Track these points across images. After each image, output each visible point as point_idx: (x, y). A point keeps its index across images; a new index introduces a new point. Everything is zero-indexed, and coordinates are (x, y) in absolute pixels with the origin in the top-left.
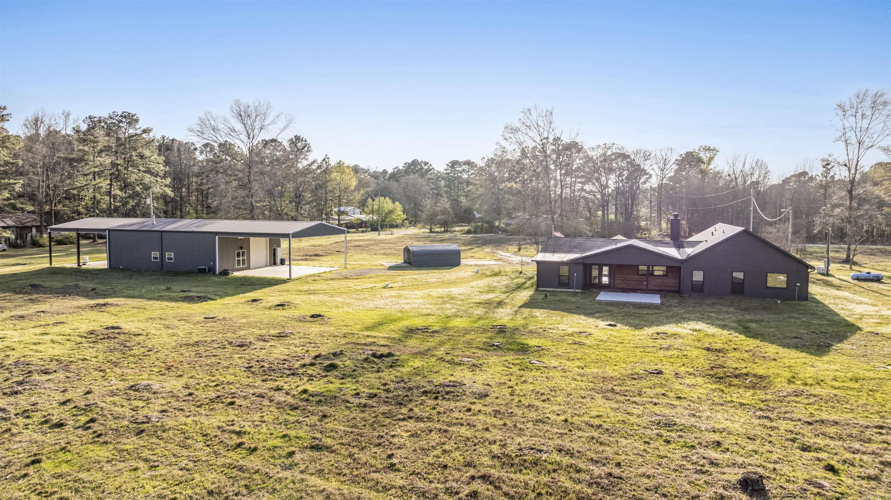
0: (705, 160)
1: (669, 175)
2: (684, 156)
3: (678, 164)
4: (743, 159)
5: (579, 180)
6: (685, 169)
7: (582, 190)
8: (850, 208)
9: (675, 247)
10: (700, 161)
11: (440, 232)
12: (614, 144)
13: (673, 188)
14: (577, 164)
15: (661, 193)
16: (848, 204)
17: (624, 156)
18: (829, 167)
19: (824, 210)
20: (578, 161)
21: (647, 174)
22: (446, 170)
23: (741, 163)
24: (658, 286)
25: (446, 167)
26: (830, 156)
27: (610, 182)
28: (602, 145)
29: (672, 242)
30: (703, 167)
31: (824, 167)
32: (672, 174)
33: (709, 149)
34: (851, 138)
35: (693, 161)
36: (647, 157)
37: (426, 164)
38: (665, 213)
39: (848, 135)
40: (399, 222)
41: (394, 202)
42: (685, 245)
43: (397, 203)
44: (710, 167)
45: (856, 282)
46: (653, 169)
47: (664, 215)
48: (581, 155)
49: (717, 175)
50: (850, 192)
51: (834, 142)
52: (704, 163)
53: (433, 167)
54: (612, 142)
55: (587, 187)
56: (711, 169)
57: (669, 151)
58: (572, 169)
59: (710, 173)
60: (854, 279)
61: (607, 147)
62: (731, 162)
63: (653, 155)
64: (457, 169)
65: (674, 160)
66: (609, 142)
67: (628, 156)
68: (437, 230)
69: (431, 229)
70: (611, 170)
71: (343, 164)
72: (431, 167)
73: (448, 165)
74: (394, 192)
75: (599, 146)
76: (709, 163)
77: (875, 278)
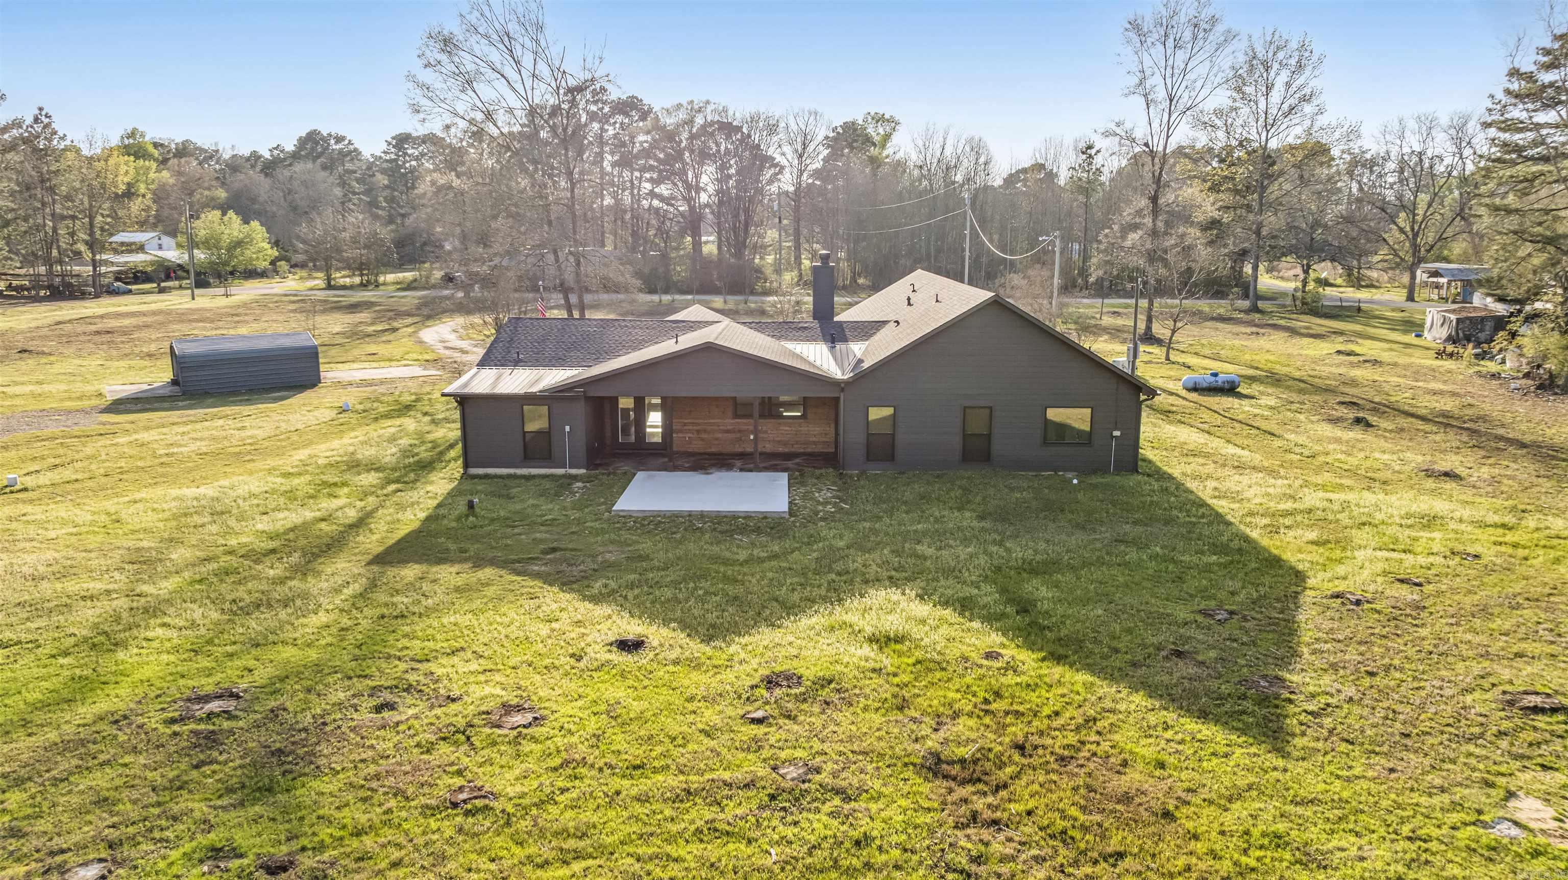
0: (877, 139)
1: (814, 167)
2: (840, 130)
3: (829, 146)
4: (941, 139)
5: (647, 175)
6: (843, 155)
7: (652, 194)
8: (1154, 233)
9: (825, 340)
10: (868, 140)
11: (351, 287)
12: (708, 102)
13: (822, 192)
14: (641, 143)
15: (799, 201)
16: (1150, 225)
17: (728, 129)
18: (1093, 152)
19: (1106, 236)
20: (642, 138)
21: (776, 165)
22: (384, 152)
23: (938, 145)
24: (785, 444)
25: (384, 147)
26: (1118, 125)
27: (704, 179)
28: (685, 104)
29: (816, 324)
30: (873, 151)
31: (1083, 153)
32: (818, 165)
33: (880, 119)
34: (1157, 89)
35: (856, 141)
36: (772, 129)
37: (339, 139)
38: (808, 241)
39: (1149, 83)
40: (263, 264)
41: (246, 221)
42: (848, 333)
43: (255, 224)
44: (885, 153)
45: (1194, 396)
46: (783, 154)
47: (806, 246)
48: (649, 122)
49: (900, 166)
50: (1154, 199)
51: (1126, 95)
52: (874, 145)
53: (356, 146)
54: (704, 99)
55: (664, 190)
56: (887, 157)
57: (812, 118)
58: (631, 153)
59: (886, 164)
60: (1189, 390)
61: (696, 107)
62: (920, 143)
63: (782, 125)
64: (410, 152)
65: (820, 138)
66: (698, 98)
67: (739, 129)
68: (342, 281)
69: (329, 279)
70: (704, 156)
71: (143, 135)
72: (351, 147)
73: (389, 144)
74: (261, 199)
75: (679, 106)
76: (883, 146)
77: (1227, 386)
